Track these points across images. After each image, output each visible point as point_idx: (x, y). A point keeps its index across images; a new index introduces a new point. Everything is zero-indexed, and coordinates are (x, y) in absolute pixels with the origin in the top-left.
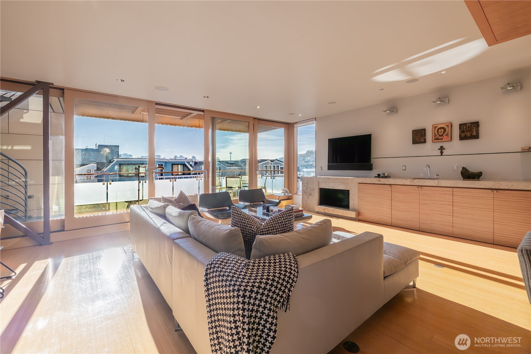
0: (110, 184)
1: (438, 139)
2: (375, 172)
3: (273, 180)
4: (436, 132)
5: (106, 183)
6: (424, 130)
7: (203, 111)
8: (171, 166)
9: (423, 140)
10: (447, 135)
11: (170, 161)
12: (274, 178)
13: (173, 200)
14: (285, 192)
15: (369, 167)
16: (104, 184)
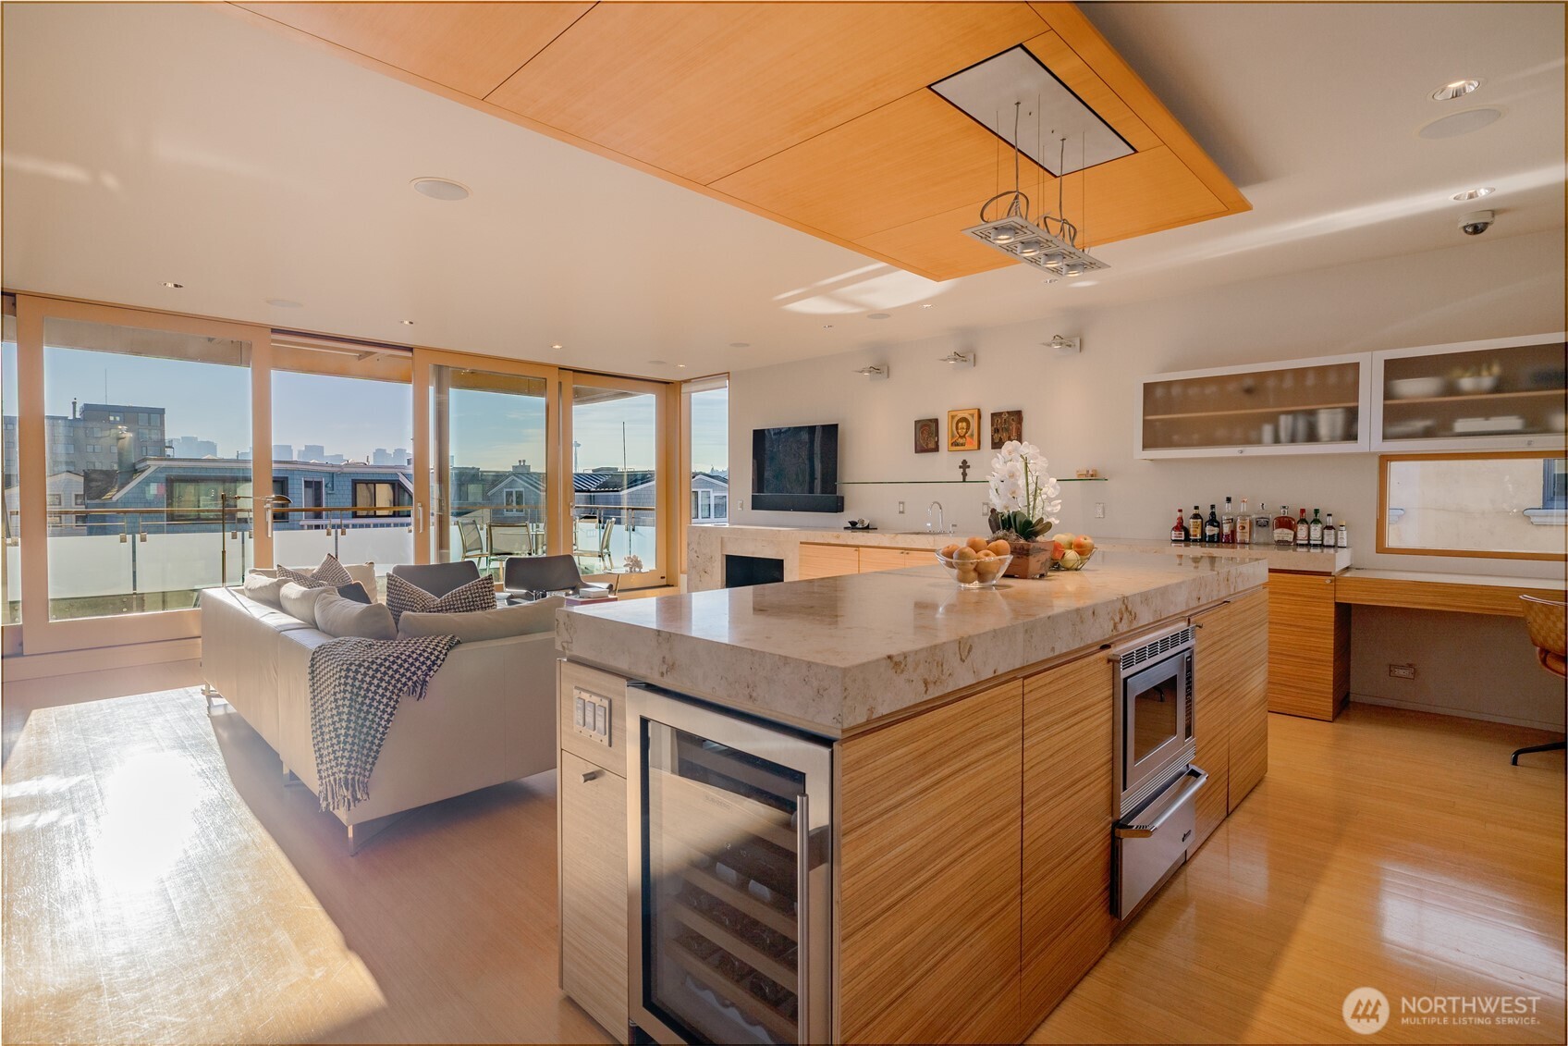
0: (143, 540)
1: (958, 445)
2: (845, 518)
3: (633, 533)
4: (954, 429)
5: (129, 537)
6: (936, 421)
7: (410, 350)
8: (350, 488)
9: (932, 445)
10: (972, 435)
11: (346, 470)
12: (633, 530)
13: (309, 575)
14: (633, 565)
15: (838, 506)
16: (123, 540)
